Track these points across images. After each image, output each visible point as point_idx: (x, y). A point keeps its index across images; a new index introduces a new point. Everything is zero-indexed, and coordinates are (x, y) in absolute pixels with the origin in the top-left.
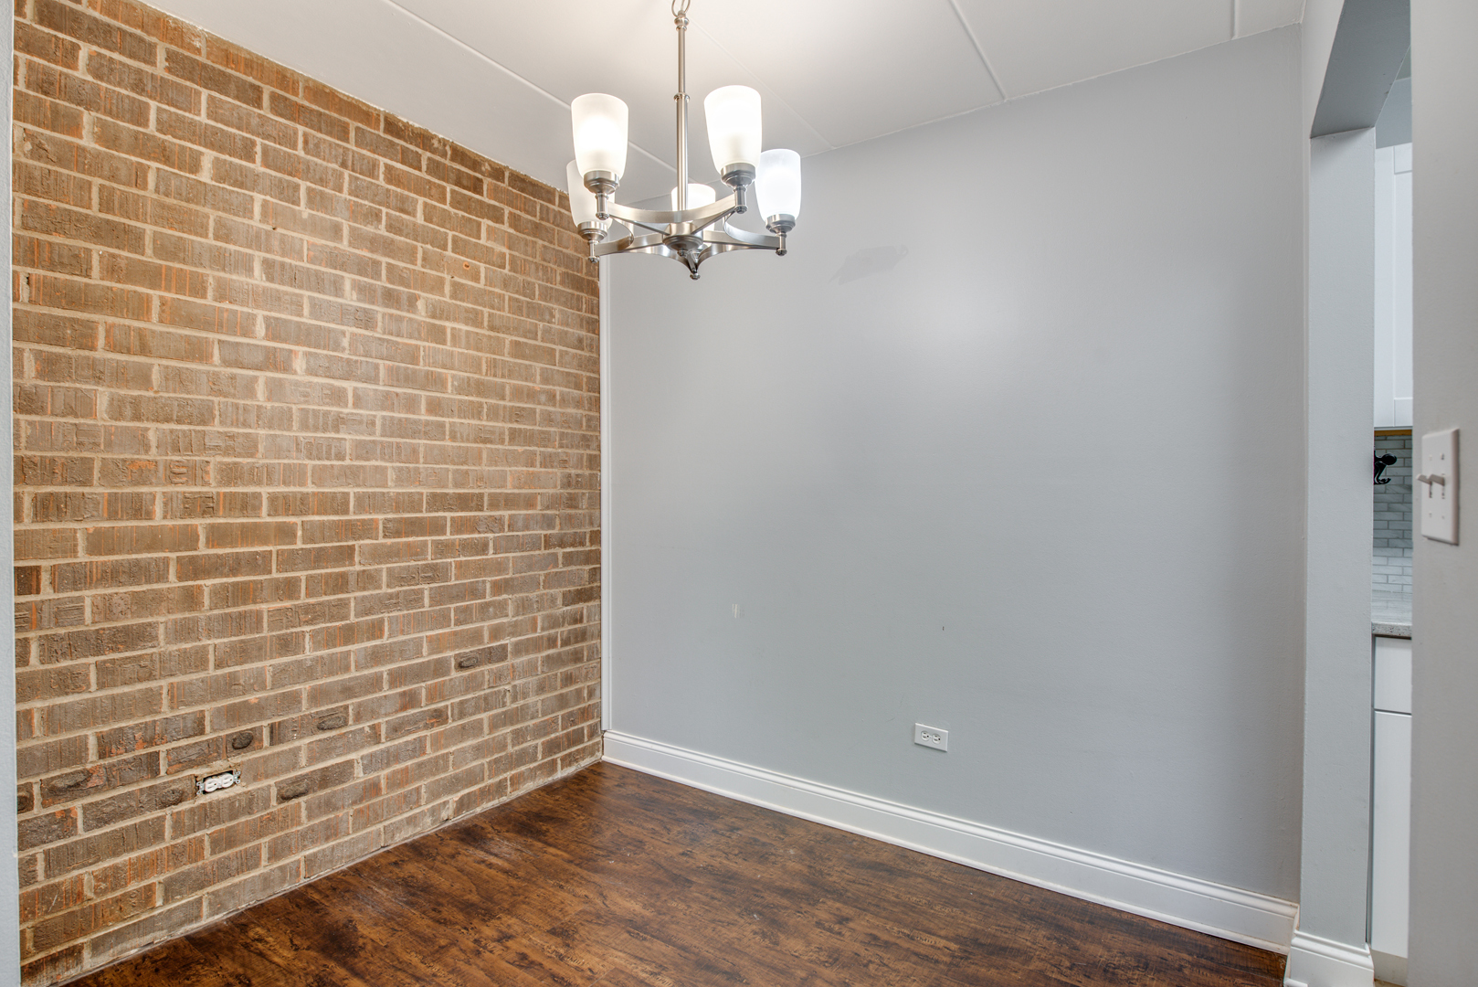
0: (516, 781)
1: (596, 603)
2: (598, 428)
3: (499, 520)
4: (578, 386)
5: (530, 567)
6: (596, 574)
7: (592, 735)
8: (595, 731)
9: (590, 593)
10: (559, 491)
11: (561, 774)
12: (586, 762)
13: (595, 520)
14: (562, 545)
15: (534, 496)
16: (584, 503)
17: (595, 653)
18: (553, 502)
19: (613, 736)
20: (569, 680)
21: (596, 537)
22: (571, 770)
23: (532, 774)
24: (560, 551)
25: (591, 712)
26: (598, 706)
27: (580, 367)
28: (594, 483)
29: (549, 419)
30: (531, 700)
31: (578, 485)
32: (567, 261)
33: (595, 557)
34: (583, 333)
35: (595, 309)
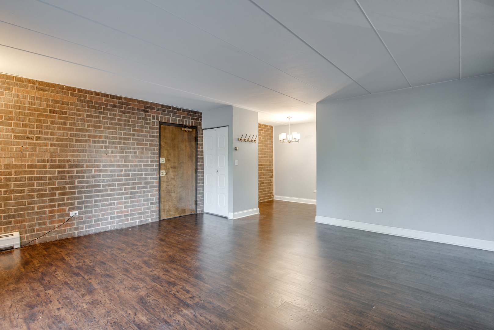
0: (265, 199)
1: (272, 178)
2: (273, 155)
3: (263, 167)
4: (271, 150)
5: (266, 173)
6: (273, 174)
7: (272, 196)
8: (273, 195)
9: (272, 177)
10: (269, 164)
11: (269, 200)
12: (272, 199)
13: (272, 167)
14: (269, 170)
15: (266, 164)
16: (271, 165)
17: (273, 185)
18: (268, 165)
19: (275, 196)
20: (270, 188)
21: (273, 170)
22: (270, 200)
23: (266, 199)
24: (269, 171)
25: (272, 193)
26: (273, 192)
27: (271, 147)
28: (272, 163)
29: (268, 155)
30: (266, 190)
31: (271, 163)
32: (269, 134)
33: (272, 172)
34: (271, 143)
35: (272, 140)
